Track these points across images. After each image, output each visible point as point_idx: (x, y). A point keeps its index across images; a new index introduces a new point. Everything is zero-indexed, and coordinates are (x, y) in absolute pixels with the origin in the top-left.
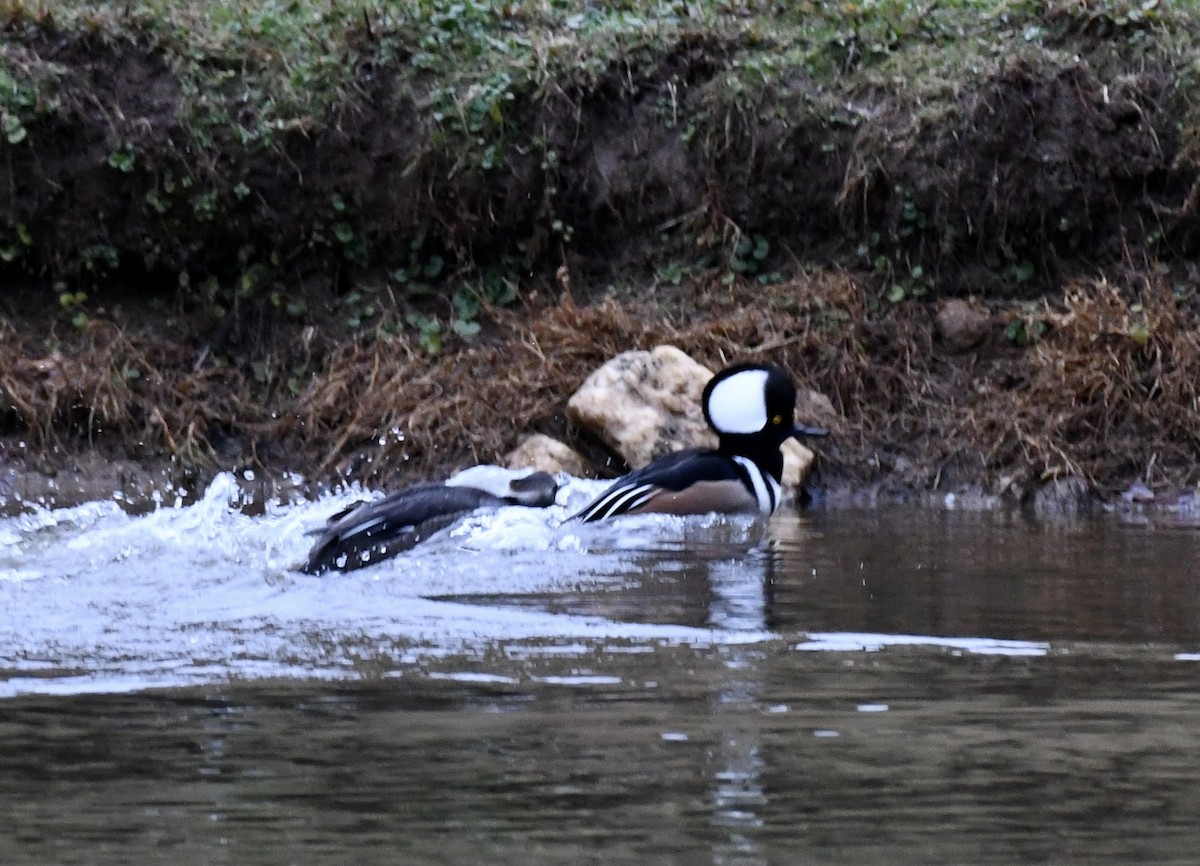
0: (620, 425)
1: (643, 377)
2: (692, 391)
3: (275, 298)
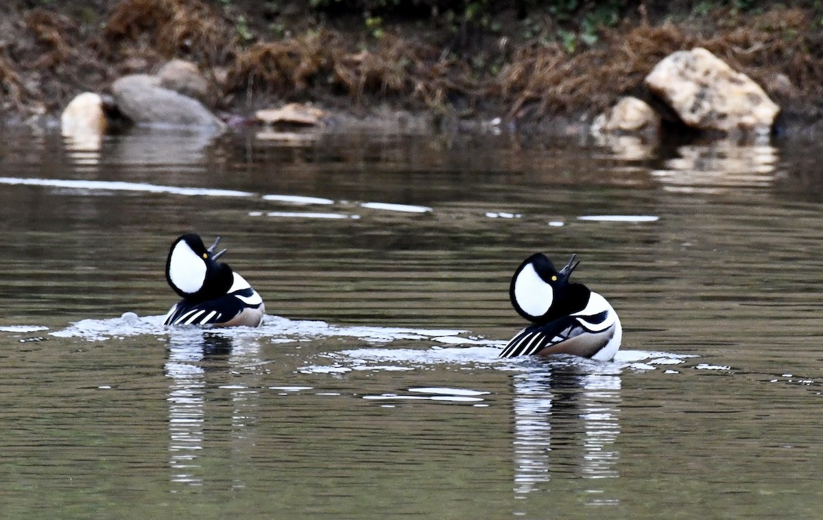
0: (673, 92)
1: (687, 66)
2: (713, 74)
3: (485, 21)
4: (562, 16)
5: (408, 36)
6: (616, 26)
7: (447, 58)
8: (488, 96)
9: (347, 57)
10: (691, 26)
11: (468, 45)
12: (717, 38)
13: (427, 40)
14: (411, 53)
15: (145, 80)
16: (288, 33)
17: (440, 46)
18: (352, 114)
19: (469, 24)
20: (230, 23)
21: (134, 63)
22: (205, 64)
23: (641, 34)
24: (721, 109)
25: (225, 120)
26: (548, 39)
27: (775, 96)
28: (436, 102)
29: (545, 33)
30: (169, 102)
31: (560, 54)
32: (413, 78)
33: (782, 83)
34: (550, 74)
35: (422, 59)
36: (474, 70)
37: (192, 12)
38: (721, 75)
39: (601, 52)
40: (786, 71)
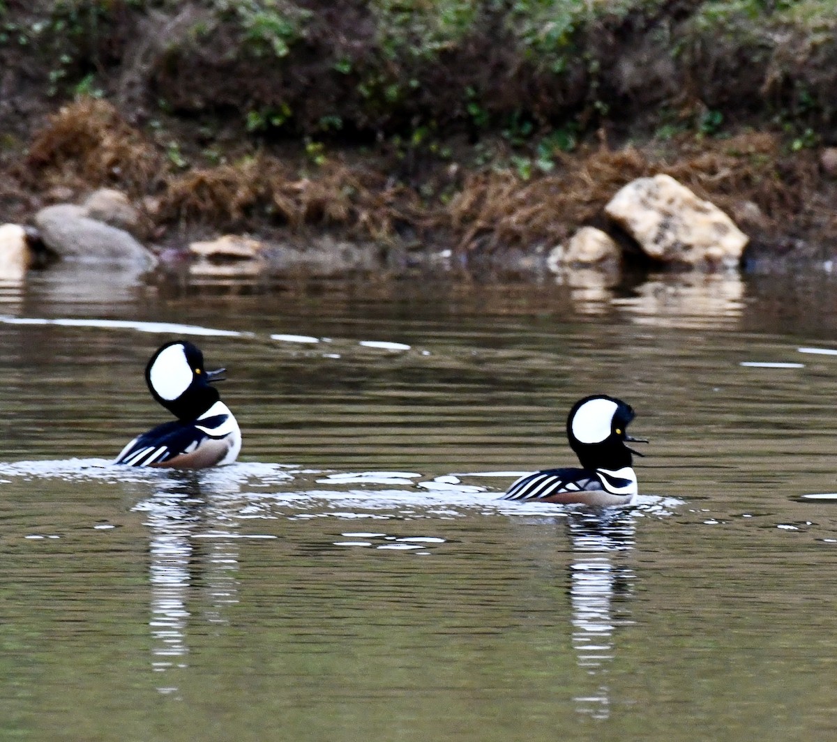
2: (678, 202)
3: (433, 147)
4: (516, 141)
5: (351, 162)
6: (573, 151)
7: (394, 186)
8: (438, 227)
9: (287, 185)
10: (654, 151)
11: (415, 174)
12: (682, 165)
13: (373, 167)
14: (354, 180)
15: (70, 210)
16: (223, 160)
17: (386, 173)
18: (293, 246)
19: (417, 150)
20: (161, 149)
21: (59, 192)
22: (135, 193)
23: (601, 159)
24: (686, 240)
25: (157, 254)
26: (502, 166)
27: (743, 226)
28: (382, 233)
29: (498, 159)
30: (96, 234)
31: (514, 181)
32: (357, 208)
33: (750, 211)
34: (503, 203)
35: (366, 186)
36: (423, 198)
37: (121, 138)
38: (687, 203)
39: (558, 179)
40: (755, 199)
